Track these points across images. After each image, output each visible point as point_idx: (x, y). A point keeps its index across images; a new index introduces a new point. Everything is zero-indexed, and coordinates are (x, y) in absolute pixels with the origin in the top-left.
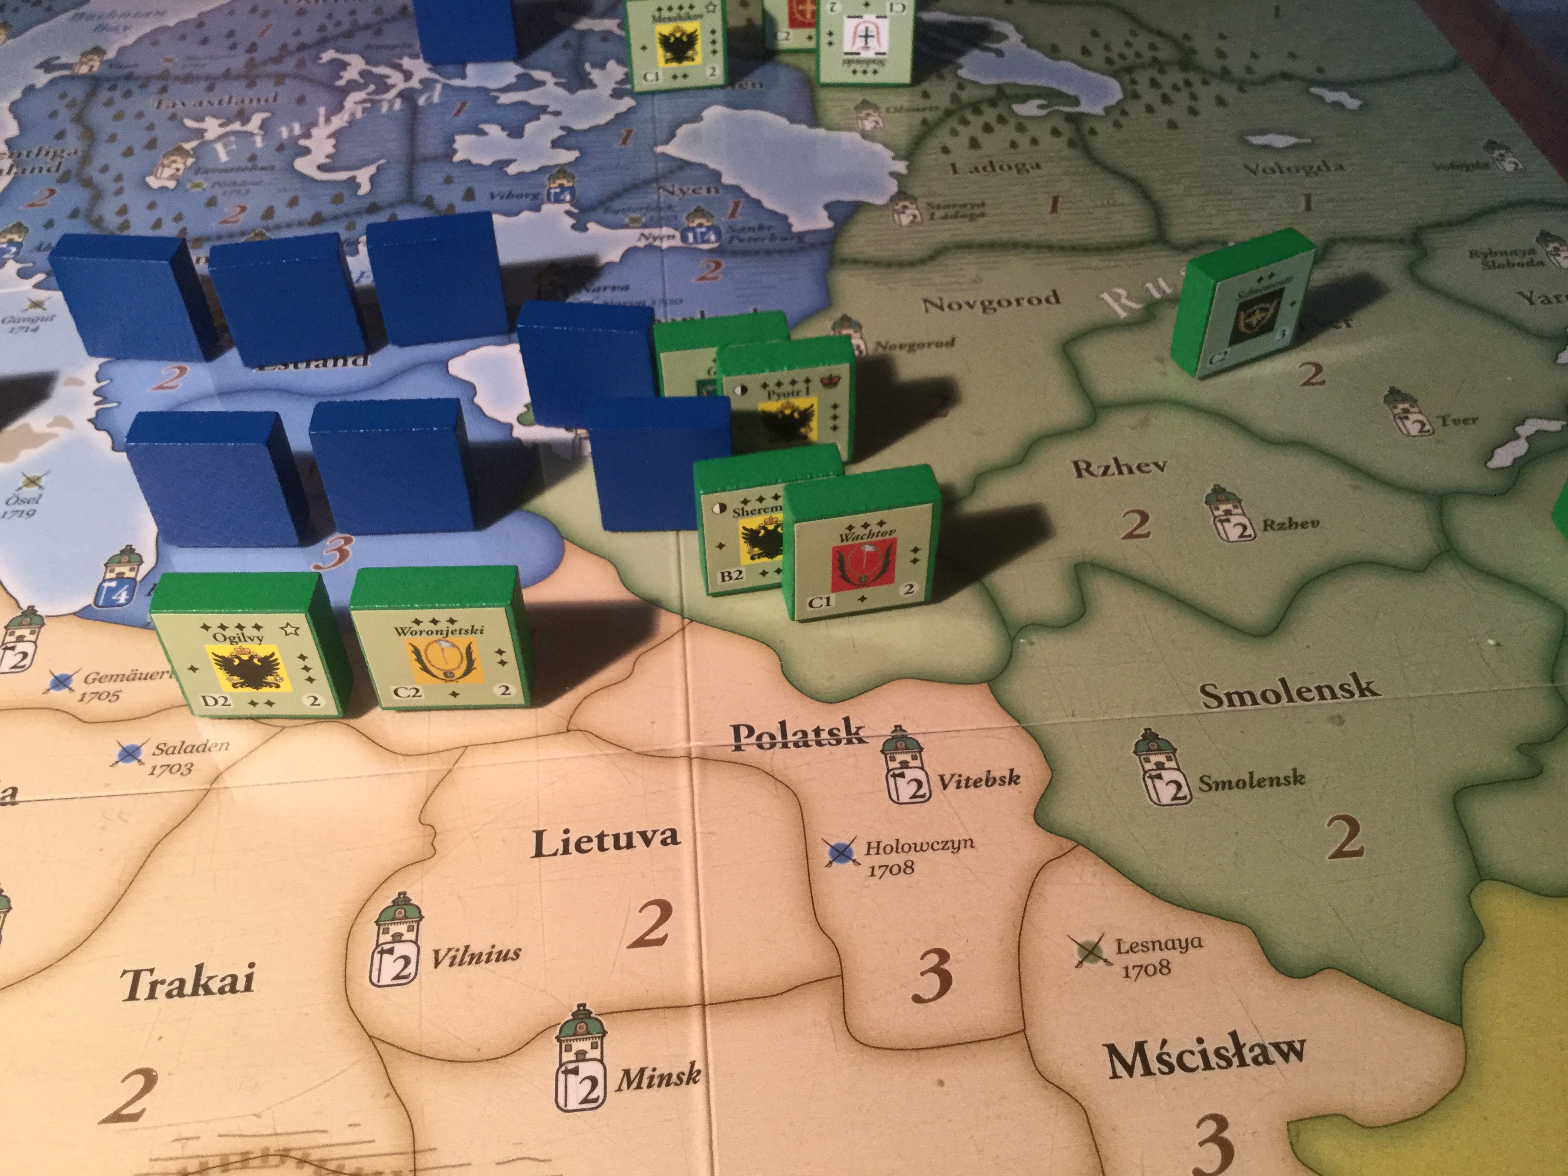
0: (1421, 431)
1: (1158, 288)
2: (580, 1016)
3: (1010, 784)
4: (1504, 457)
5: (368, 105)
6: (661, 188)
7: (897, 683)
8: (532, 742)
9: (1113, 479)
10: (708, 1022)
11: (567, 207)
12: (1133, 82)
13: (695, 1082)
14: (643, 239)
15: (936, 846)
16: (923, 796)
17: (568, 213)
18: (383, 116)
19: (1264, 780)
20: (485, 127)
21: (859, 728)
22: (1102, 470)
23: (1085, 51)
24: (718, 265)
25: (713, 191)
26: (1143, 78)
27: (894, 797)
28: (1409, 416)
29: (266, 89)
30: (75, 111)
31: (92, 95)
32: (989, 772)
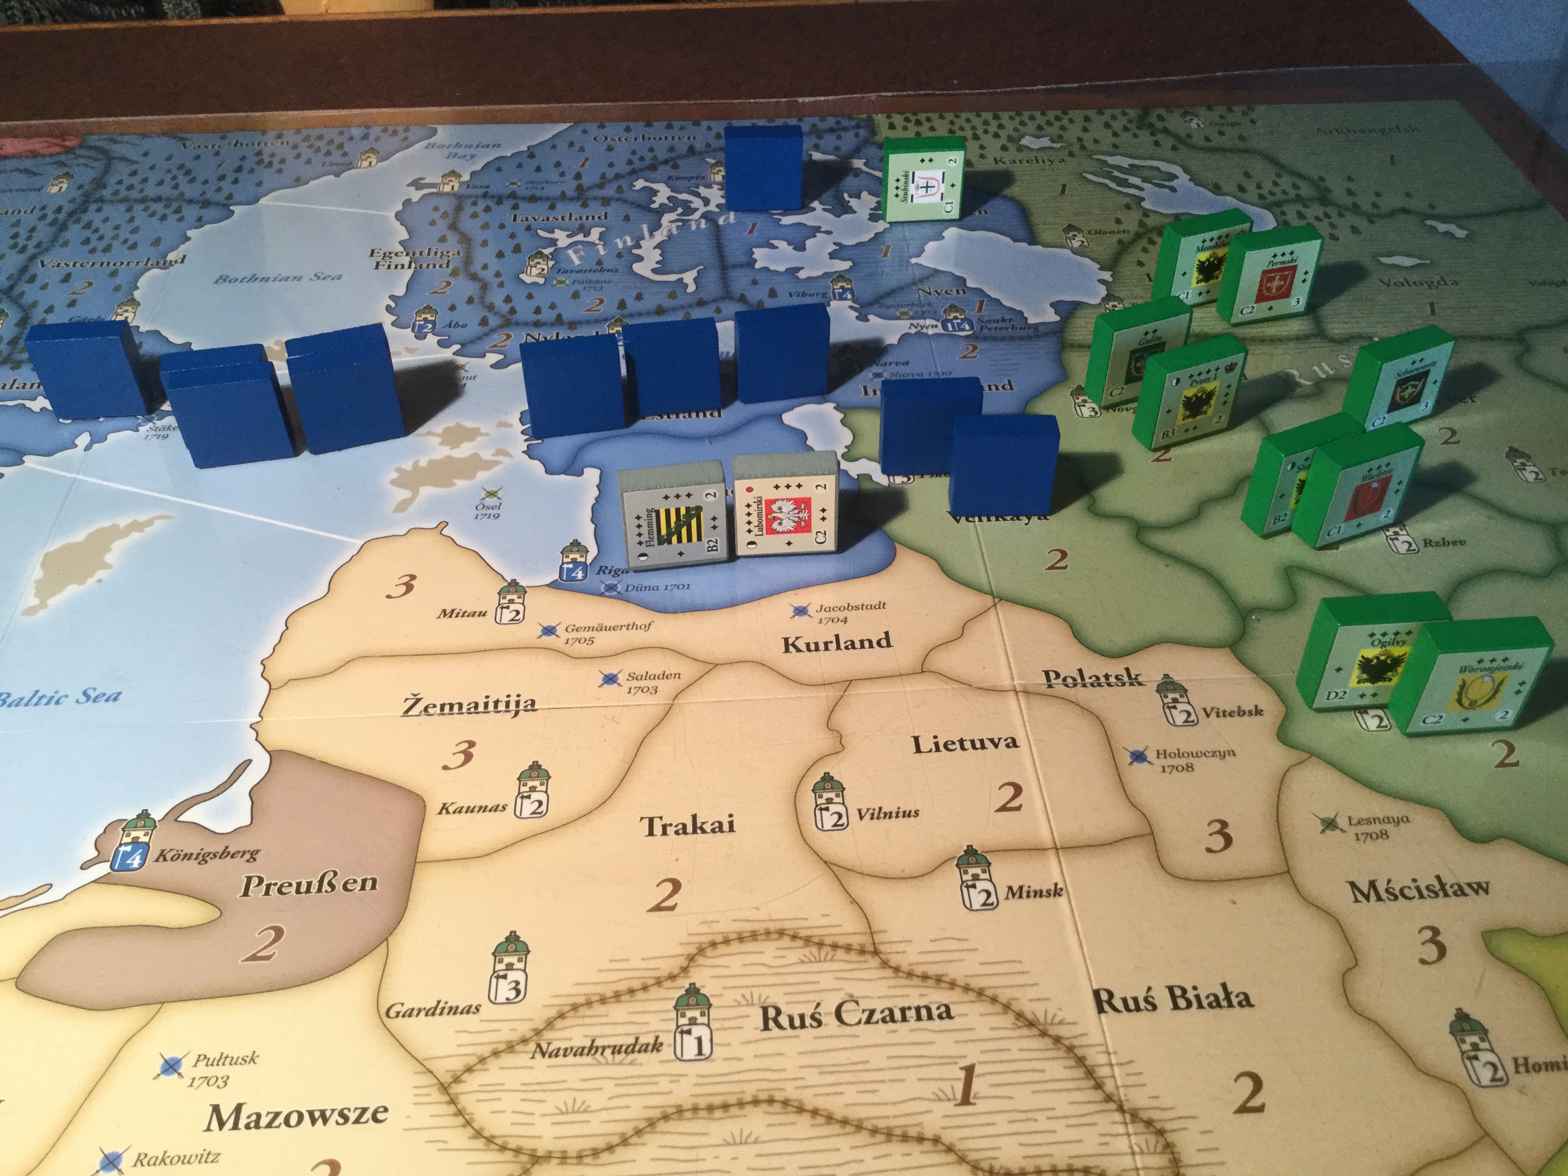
0: (1536, 479)
1: (1324, 372)
2: (970, 853)
3: (1256, 715)
5: (680, 224)
6: (921, 289)
7: (1162, 645)
8: (898, 679)
10: (1062, 859)
11: (850, 303)
12: (1283, 213)
13: (1060, 895)
14: (913, 327)
15: (1207, 754)
16: (1193, 721)
17: (851, 307)
18: (694, 232)
20: (776, 242)
21: (1137, 675)
23: (1241, 188)
24: (975, 348)
25: (961, 292)
26: (1290, 210)
27: (1171, 721)
28: (1527, 468)
29: (596, 209)
30: (448, 221)
31: (459, 208)
32: (1239, 707)
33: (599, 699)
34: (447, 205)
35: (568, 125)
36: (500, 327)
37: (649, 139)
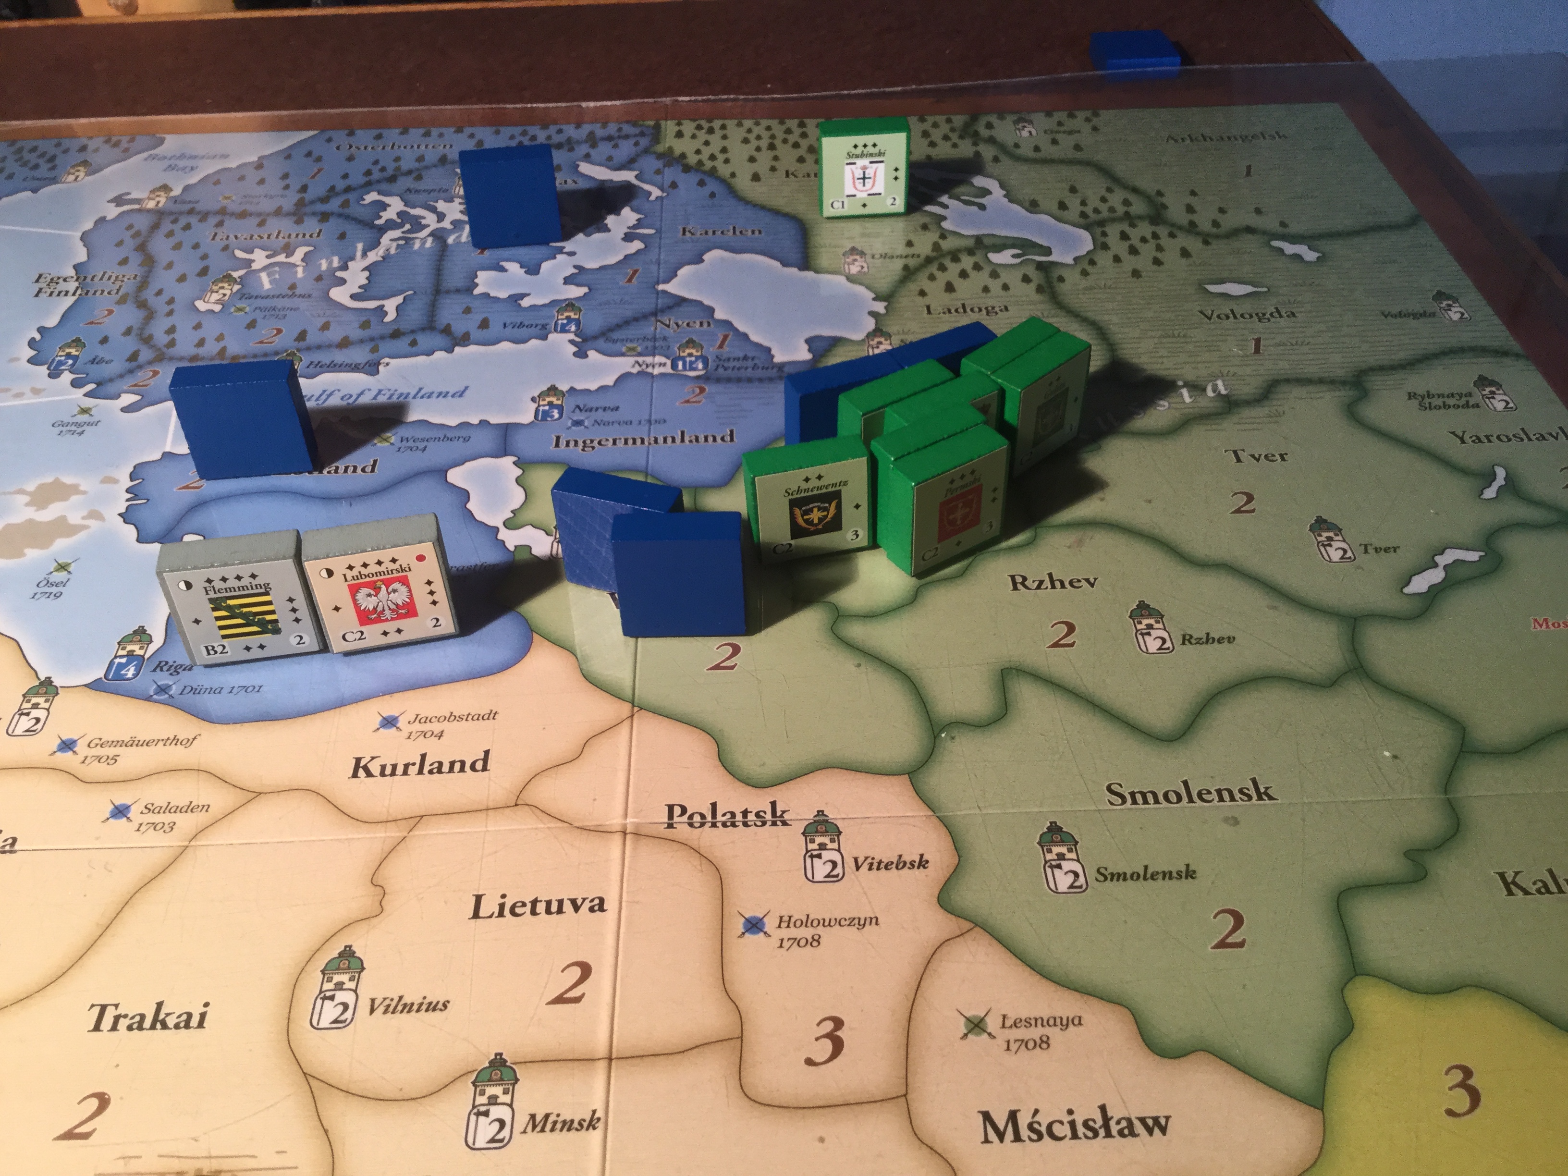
0: (1342, 557)
2: (497, 1064)
3: (918, 868)
4: (1420, 584)
5: (402, 242)
6: (660, 321)
7: (824, 771)
8: (482, 815)
9: (1047, 593)
10: (613, 1074)
11: (571, 336)
12: (1104, 234)
13: (594, 1128)
14: (637, 365)
15: (843, 922)
16: (837, 876)
17: (572, 342)
18: (415, 252)
19: (1158, 873)
20: (506, 265)
21: (784, 812)
22: (1037, 583)
23: (1062, 206)
24: (702, 390)
25: (705, 325)
26: (1113, 231)
27: (810, 876)
28: (1333, 543)
29: (312, 225)
30: (139, 241)
31: (155, 227)
32: (900, 856)
33: (97, 838)
34: (142, 223)
35: (311, 133)
36: (150, 363)
37: (399, 147)
